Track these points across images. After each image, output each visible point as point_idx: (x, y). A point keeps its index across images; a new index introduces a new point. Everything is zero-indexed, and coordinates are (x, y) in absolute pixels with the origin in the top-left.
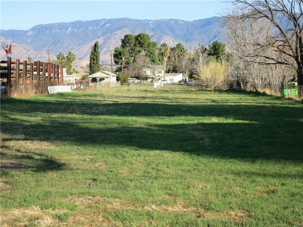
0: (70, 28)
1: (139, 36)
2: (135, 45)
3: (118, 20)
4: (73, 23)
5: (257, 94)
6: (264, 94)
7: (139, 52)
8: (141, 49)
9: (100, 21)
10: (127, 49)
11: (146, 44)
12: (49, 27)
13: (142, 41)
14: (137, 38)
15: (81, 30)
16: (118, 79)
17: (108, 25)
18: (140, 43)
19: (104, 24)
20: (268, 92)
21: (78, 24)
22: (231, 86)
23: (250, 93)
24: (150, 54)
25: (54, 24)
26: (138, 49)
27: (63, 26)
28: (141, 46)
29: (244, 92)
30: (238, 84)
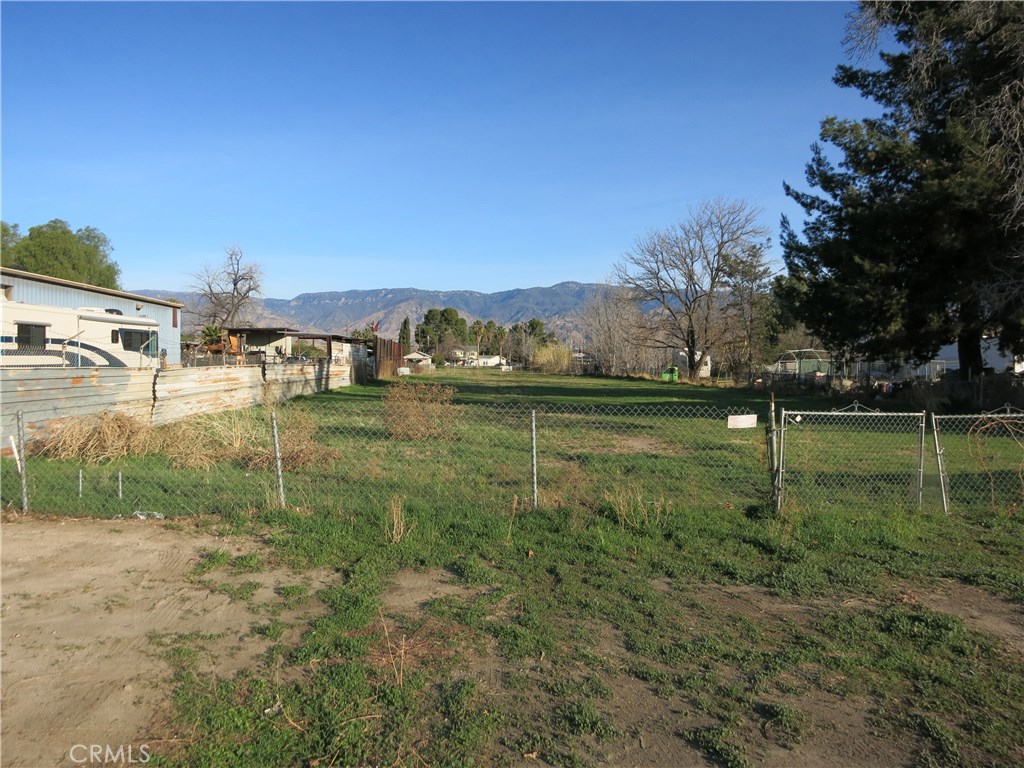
0: (343, 299)
1: (445, 311)
2: (441, 322)
3: (402, 291)
4: (347, 293)
5: (630, 379)
6: (642, 379)
7: (446, 330)
8: (448, 327)
9: (380, 291)
10: (432, 326)
11: (454, 322)
12: (319, 297)
13: (449, 318)
14: (443, 313)
15: (357, 301)
16: (433, 362)
17: (390, 296)
18: (446, 319)
19: (386, 295)
20: (647, 376)
21: (352, 294)
22: (585, 370)
23: (618, 378)
24: (460, 333)
25: (325, 294)
26: (444, 326)
27: (334, 296)
28: (448, 324)
29: (607, 377)
30: (597, 368)
